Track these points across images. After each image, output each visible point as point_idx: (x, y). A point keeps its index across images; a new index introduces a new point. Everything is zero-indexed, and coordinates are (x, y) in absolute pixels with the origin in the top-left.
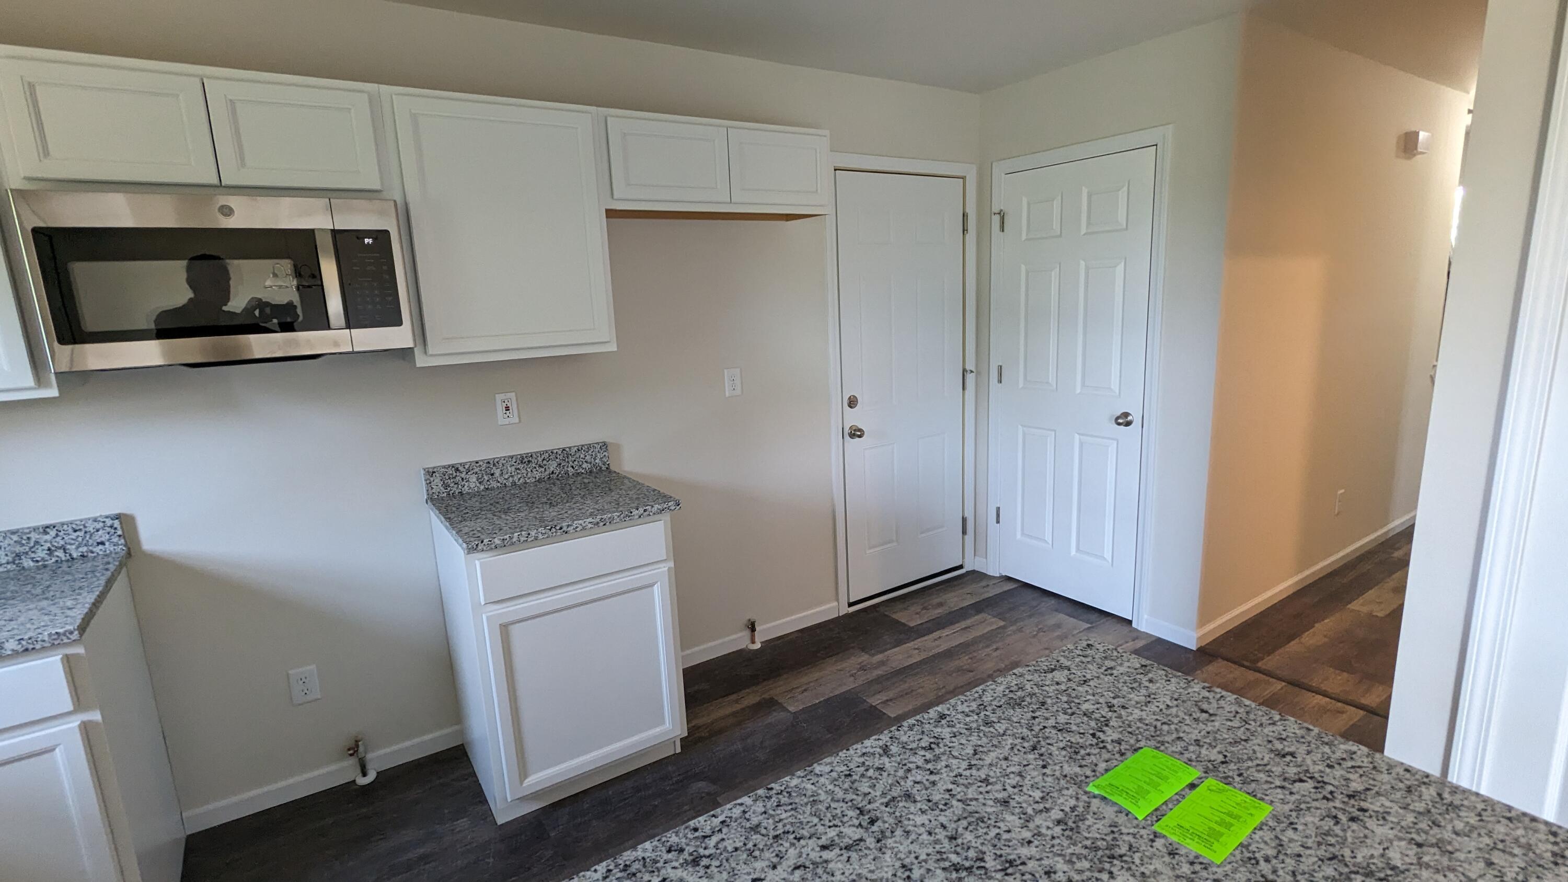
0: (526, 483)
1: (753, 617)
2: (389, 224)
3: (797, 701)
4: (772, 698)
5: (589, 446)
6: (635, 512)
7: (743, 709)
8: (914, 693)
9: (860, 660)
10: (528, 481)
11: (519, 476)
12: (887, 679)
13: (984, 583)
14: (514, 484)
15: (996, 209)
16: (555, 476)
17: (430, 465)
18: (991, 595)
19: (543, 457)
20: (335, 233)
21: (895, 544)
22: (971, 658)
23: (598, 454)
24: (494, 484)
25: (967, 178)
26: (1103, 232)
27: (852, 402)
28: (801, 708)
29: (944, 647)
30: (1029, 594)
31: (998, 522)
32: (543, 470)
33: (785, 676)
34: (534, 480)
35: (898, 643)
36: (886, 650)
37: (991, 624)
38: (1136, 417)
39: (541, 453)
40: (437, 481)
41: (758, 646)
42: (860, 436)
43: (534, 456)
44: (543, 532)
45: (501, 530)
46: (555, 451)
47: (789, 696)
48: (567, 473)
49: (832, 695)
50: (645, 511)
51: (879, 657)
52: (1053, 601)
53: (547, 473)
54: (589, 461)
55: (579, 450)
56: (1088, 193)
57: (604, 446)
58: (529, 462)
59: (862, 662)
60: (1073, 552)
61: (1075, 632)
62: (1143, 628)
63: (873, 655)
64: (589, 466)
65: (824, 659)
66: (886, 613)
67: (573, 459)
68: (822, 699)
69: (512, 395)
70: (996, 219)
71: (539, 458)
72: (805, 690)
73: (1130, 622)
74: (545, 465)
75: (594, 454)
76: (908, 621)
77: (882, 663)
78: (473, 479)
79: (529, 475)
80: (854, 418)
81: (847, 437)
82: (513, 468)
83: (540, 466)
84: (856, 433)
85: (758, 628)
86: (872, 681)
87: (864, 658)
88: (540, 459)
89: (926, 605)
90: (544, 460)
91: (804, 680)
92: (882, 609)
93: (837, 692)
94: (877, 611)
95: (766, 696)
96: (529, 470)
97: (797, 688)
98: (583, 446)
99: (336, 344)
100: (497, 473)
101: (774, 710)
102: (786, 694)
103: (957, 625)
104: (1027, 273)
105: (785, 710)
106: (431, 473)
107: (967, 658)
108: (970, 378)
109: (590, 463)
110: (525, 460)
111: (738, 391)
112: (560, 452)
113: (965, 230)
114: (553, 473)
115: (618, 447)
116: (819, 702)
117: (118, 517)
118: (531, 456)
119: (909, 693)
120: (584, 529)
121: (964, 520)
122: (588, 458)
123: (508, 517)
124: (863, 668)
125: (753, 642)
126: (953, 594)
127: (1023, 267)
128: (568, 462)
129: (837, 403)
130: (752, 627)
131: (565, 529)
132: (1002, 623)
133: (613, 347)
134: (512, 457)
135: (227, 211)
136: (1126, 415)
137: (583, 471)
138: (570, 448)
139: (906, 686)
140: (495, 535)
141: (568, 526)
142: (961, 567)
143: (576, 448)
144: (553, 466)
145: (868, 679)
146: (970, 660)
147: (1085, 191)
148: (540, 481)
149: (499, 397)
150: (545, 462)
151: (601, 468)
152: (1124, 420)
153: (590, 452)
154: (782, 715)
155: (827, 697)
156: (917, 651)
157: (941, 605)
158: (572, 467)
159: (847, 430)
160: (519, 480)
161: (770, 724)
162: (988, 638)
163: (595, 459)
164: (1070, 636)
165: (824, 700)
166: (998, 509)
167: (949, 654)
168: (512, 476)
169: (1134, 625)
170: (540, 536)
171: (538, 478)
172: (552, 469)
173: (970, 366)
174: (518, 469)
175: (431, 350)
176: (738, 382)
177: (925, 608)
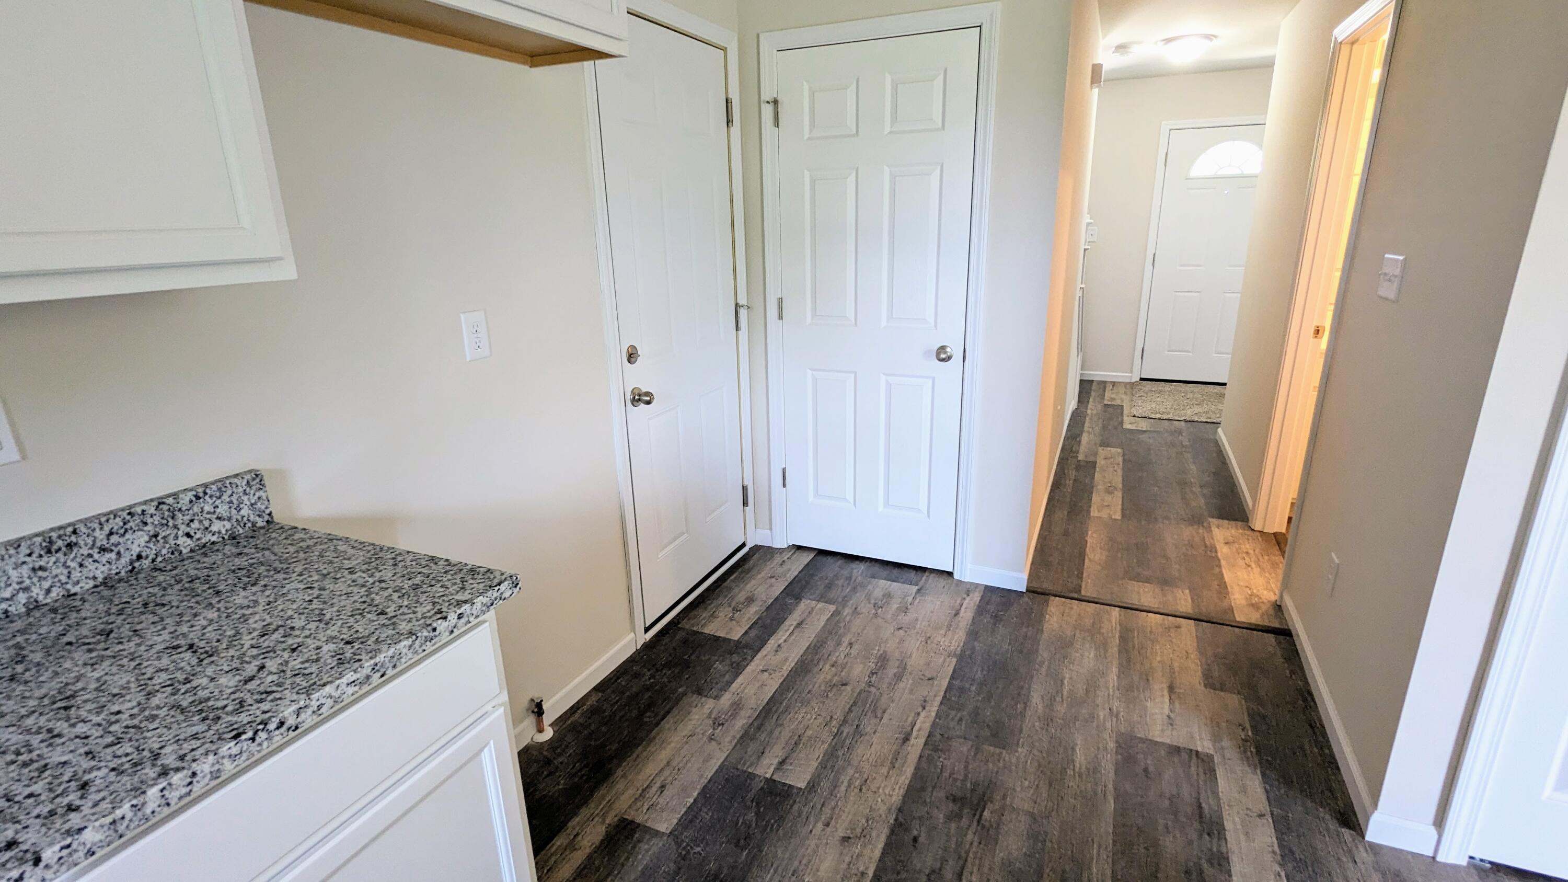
0: (70, 595)
3: (662, 810)
4: (623, 820)
5: (222, 484)
6: (442, 626)
7: (590, 857)
8: (804, 739)
9: (706, 710)
10: (74, 590)
11: (46, 585)
12: (759, 728)
13: (778, 559)
14: (34, 605)
15: (767, 95)
16: (146, 563)
18: (796, 573)
19: (107, 529)
21: (686, 535)
22: (833, 666)
23: (245, 498)
25: (728, 49)
26: (912, 132)
27: (632, 356)
28: (676, 821)
29: (793, 656)
30: (834, 566)
31: (784, 485)
32: (113, 556)
33: (619, 772)
34: (91, 583)
35: (737, 670)
36: (729, 683)
37: (822, 611)
38: (955, 350)
39: (102, 519)
41: (548, 734)
42: (648, 403)
43: (82, 529)
44: (235, 751)
45: (84, 786)
46: (139, 510)
47: (646, 807)
48: (176, 550)
49: (704, 781)
50: (460, 616)
51: (726, 700)
52: (862, 566)
53: (125, 560)
54: (225, 515)
55: (198, 497)
56: (892, 80)
57: (256, 479)
58: (70, 546)
59: (711, 712)
60: (881, 508)
61: (910, 599)
62: (967, 578)
63: (717, 698)
64: (228, 525)
65: (658, 724)
66: (695, 629)
67: (187, 518)
68: (695, 794)
70: (768, 110)
71: (97, 533)
72: (663, 787)
73: (950, 574)
74: (116, 545)
75: (234, 499)
76: (727, 633)
77: (737, 706)
79: (76, 575)
80: (635, 377)
81: (629, 405)
82: (25, 571)
83: (103, 550)
84: (640, 398)
86: (741, 738)
87: (709, 705)
88: (100, 535)
89: (733, 604)
90: (111, 533)
91: (650, 769)
92: (685, 624)
93: (709, 774)
94: (680, 629)
95: (611, 819)
96: (73, 564)
97: (649, 787)
98: (206, 486)
101: (639, 841)
102: (639, 804)
103: (787, 623)
104: (813, 182)
105: (657, 833)
107: (827, 666)
108: (743, 313)
109: (229, 519)
110: (56, 543)
111: (484, 350)
112: (152, 510)
113: (729, 122)
114: (139, 557)
115: (285, 474)
116: (695, 800)
118: (75, 532)
119: (796, 743)
121: (745, 489)
122: (223, 510)
123: (81, 729)
124: (718, 723)
125: (541, 730)
126: (753, 582)
127: (807, 173)
128: (176, 527)
129: (618, 357)
130: (538, 710)
131: (291, 721)
132: (832, 608)
133: (287, 272)
134: (16, 544)
136: (942, 348)
137: (214, 539)
138: (175, 495)
139: (786, 733)
140: (75, 819)
141: (298, 713)
142: (743, 545)
143: (190, 495)
144: (137, 543)
145: (734, 737)
146: (833, 669)
147: (888, 79)
148: (107, 582)
150: (114, 539)
151: (254, 524)
152: (942, 354)
153: (225, 497)
154: (656, 845)
155: (699, 787)
156: (766, 674)
157: (750, 600)
158: (188, 535)
159: (629, 397)
160: (48, 591)
161: (646, 868)
162: (832, 629)
163: (238, 509)
164: (909, 607)
165: (699, 794)
166: (784, 471)
167: (803, 668)
168: (26, 589)
169: (956, 576)
170: (228, 766)
171: (100, 578)
172: (135, 550)
173: (742, 301)
174: (41, 568)
176: (483, 334)
177: (735, 610)
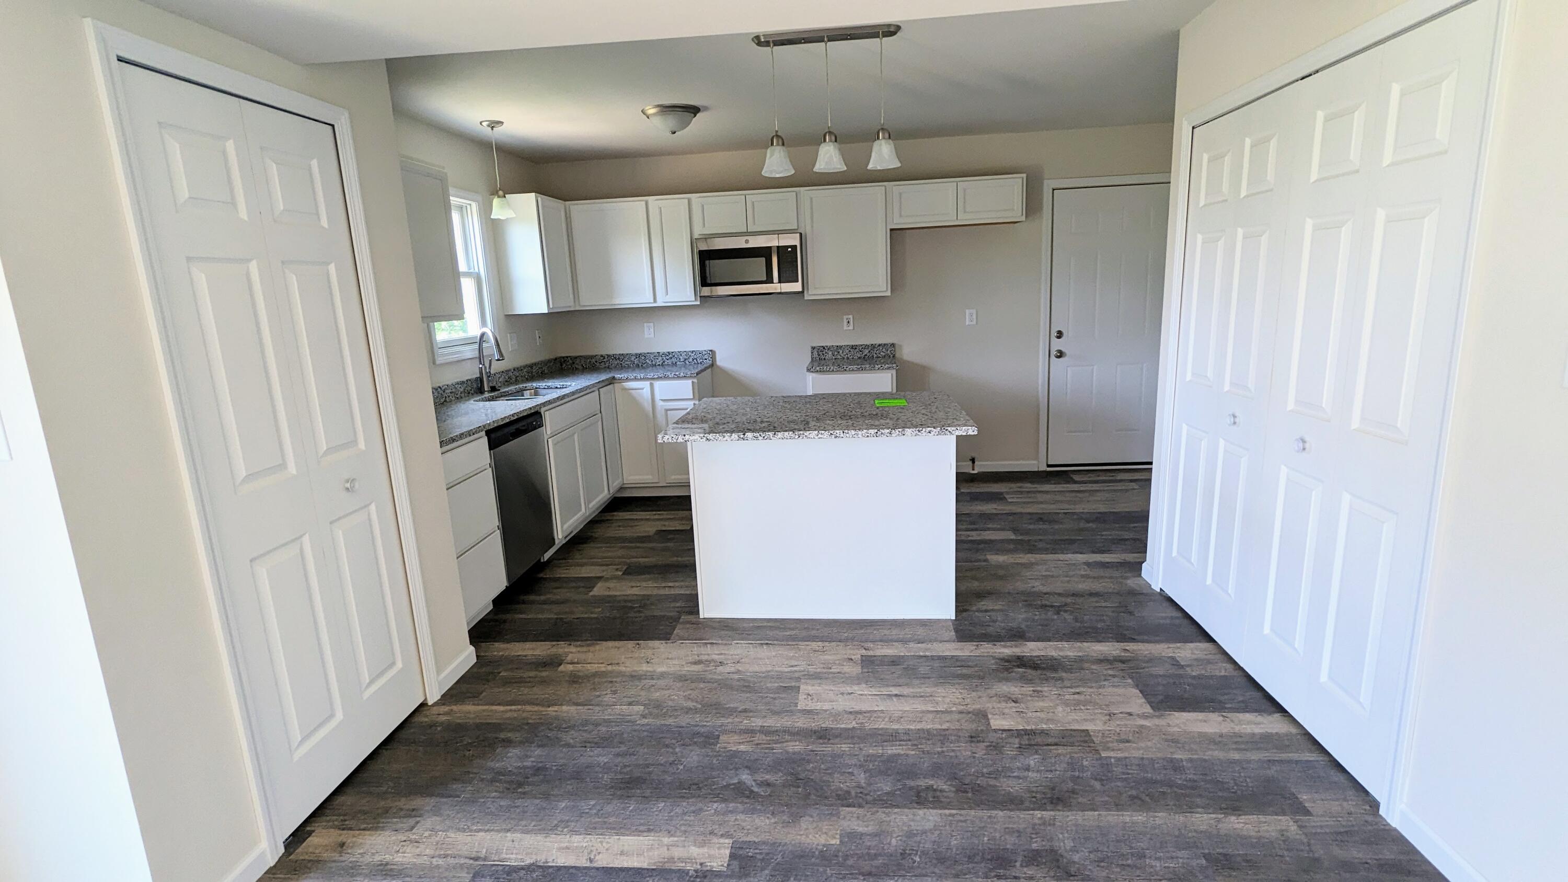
1: (973, 455)
2: (796, 242)
3: (969, 489)
5: (885, 344)
6: (876, 366)
8: (1034, 498)
9: (1023, 485)
10: (854, 358)
11: (851, 355)
14: (848, 358)
17: (814, 345)
20: (778, 247)
21: (1091, 433)
23: (889, 349)
24: (839, 357)
27: (1060, 335)
29: (1082, 489)
33: (975, 483)
34: (857, 357)
35: (1057, 484)
36: (1044, 485)
37: (1129, 487)
39: (862, 345)
40: (815, 353)
41: (975, 472)
42: (1062, 357)
43: (858, 346)
46: (868, 345)
48: (873, 356)
49: (989, 491)
50: (881, 367)
53: (863, 355)
54: (884, 351)
55: (879, 346)
57: (893, 345)
58: (856, 349)
64: (884, 354)
65: (1005, 482)
66: (1070, 474)
67: (876, 350)
68: (982, 491)
69: (851, 317)
72: (978, 488)
74: (863, 351)
75: (887, 348)
78: (830, 353)
79: (855, 355)
80: (1057, 345)
81: (1053, 358)
82: (848, 350)
83: (860, 351)
84: (1060, 354)
85: (976, 463)
86: (1018, 491)
88: (861, 348)
93: (992, 491)
94: (1065, 472)
96: (855, 352)
97: (975, 486)
98: (882, 344)
99: (776, 289)
100: (841, 352)
102: (967, 487)
103: (1106, 484)
106: (813, 348)
110: (853, 347)
111: (974, 322)
112: (870, 346)
114: (866, 355)
115: (900, 346)
116: (979, 491)
117: (711, 351)
119: (1031, 497)
120: (853, 370)
124: (1020, 487)
125: (973, 470)
126: (1130, 474)
128: (874, 351)
129: (1046, 334)
130: (973, 460)
133: (888, 293)
134: (848, 345)
135: (747, 242)
137: (880, 356)
138: (875, 344)
144: (866, 352)
148: (860, 358)
149: (845, 317)
151: (890, 356)
153: (885, 347)
155: (985, 491)
156: (1063, 488)
157: (1112, 476)
158: (876, 353)
159: (1053, 353)
162: (1116, 491)
163: (887, 351)
168: (847, 354)
170: (835, 370)
174: (850, 351)
175: (810, 293)
176: (974, 316)
177: (1098, 476)
